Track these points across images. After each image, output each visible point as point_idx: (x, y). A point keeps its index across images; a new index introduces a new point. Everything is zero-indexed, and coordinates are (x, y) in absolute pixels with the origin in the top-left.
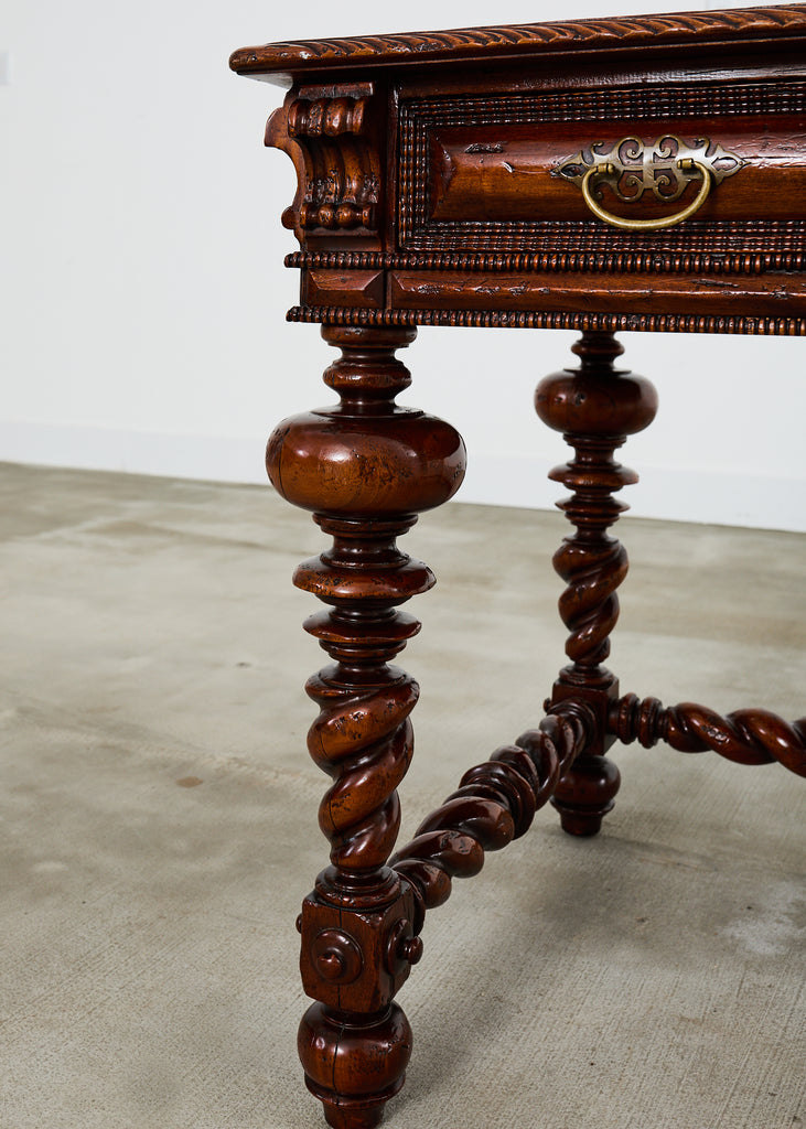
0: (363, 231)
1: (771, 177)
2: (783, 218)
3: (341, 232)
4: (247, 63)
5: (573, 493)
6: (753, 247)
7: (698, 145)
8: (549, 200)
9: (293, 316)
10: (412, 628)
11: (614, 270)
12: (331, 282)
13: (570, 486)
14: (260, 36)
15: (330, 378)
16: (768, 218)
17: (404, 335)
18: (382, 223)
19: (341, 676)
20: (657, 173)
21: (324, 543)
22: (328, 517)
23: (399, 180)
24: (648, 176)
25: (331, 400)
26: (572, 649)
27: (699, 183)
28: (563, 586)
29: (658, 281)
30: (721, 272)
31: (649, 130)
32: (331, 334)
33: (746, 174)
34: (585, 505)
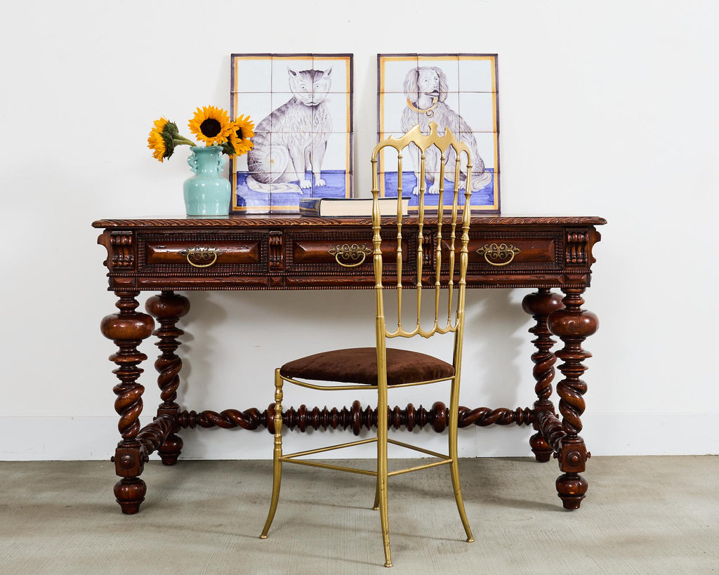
0: (130, 268)
1: (230, 255)
2: (233, 264)
3: (123, 268)
4: (96, 225)
5: (161, 339)
6: (228, 272)
7: (213, 248)
8: (178, 259)
9: (109, 289)
10: (142, 371)
11: (195, 277)
12: (119, 280)
13: (160, 337)
14: (98, 219)
15: (118, 305)
16: (230, 264)
17: (137, 293)
18: (135, 266)
19: (123, 385)
20: (204, 254)
21: (117, 349)
22: (118, 341)
23: (138, 254)
24: (202, 255)
25: (118, 311)
26: (163, 397)
27: (214, 256)
28: (158, 374)
29: (205, 279)
30: (220, 276)
31: (202, 243)
32: (117, 294)
33: (224, 254)
34: (165, 344)
